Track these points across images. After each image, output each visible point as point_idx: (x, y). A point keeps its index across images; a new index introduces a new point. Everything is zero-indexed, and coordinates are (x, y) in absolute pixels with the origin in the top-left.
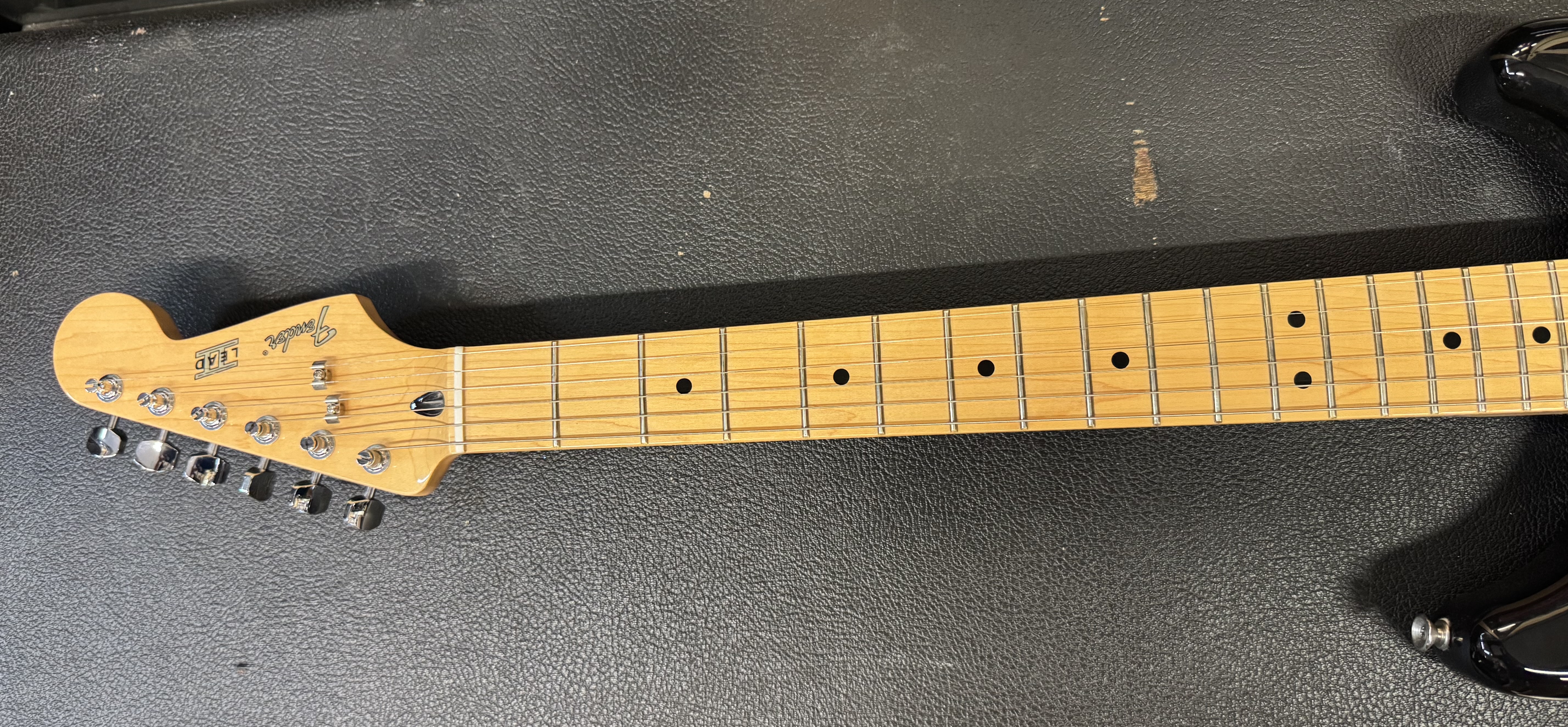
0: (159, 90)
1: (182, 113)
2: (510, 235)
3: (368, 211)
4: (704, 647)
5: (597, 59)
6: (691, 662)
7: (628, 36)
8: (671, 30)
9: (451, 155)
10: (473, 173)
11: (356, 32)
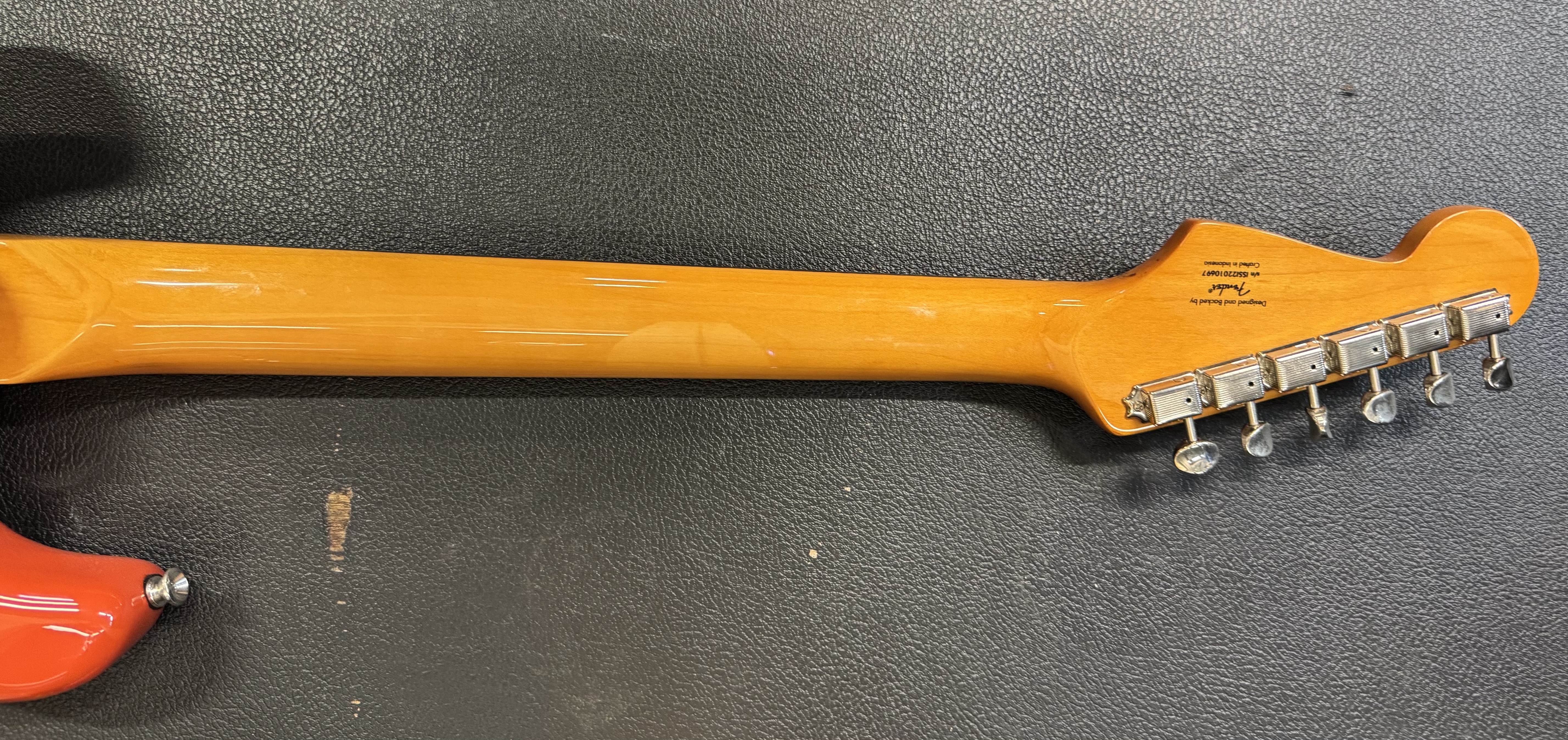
2: (1038, 532)
4: (854, 74)
6: (868, 59)
9: (1103, 634)
10: (1078, 610)
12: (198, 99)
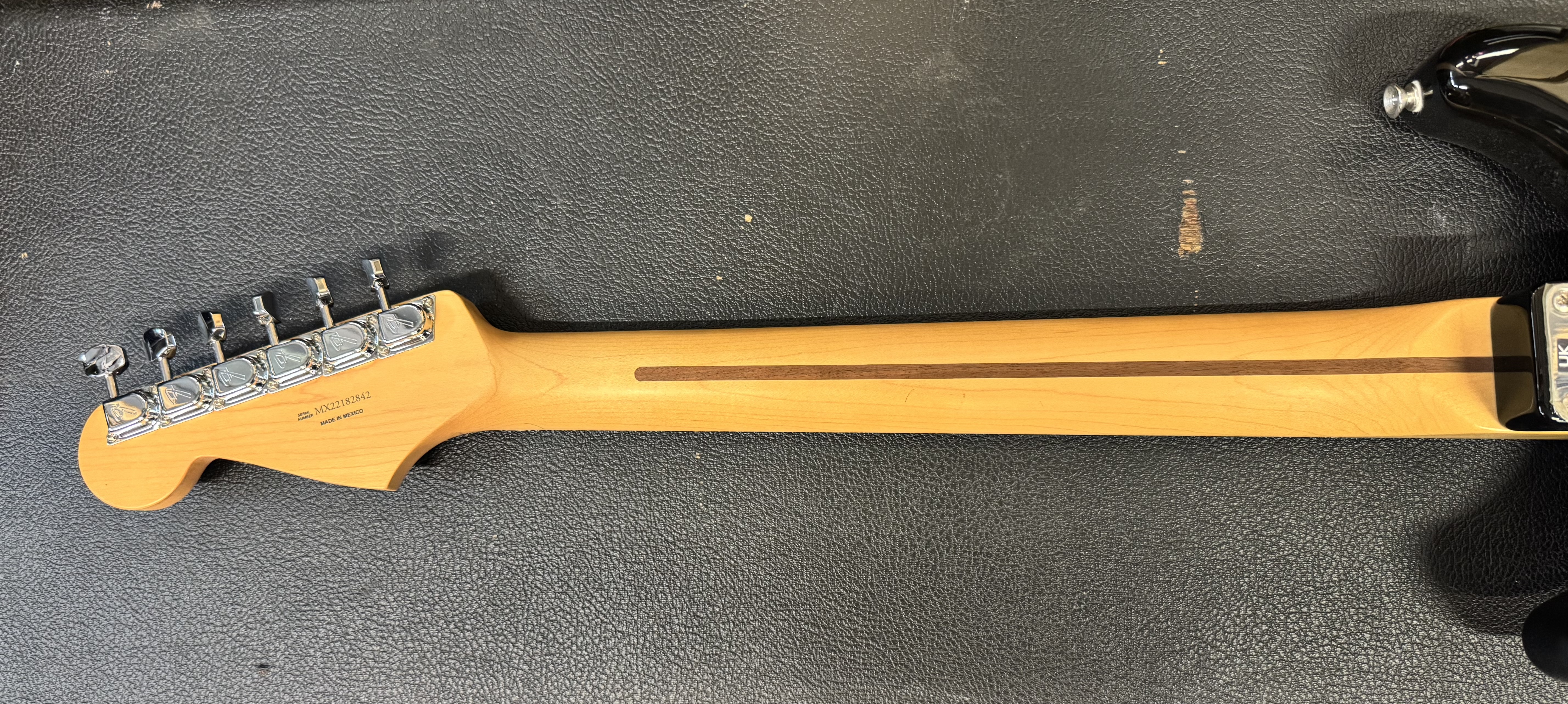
0: (176, 71)
1: (200, 97)
2: (545, 248)
3: (398, 213)
4: (727, 670)
5: (640, 68)
6: (714, 683)
7: (673, 46)
8: (718, 43)
9: (485, 160)
10: (508, 181)
11: (387, 22)
12: (1359, 621)
